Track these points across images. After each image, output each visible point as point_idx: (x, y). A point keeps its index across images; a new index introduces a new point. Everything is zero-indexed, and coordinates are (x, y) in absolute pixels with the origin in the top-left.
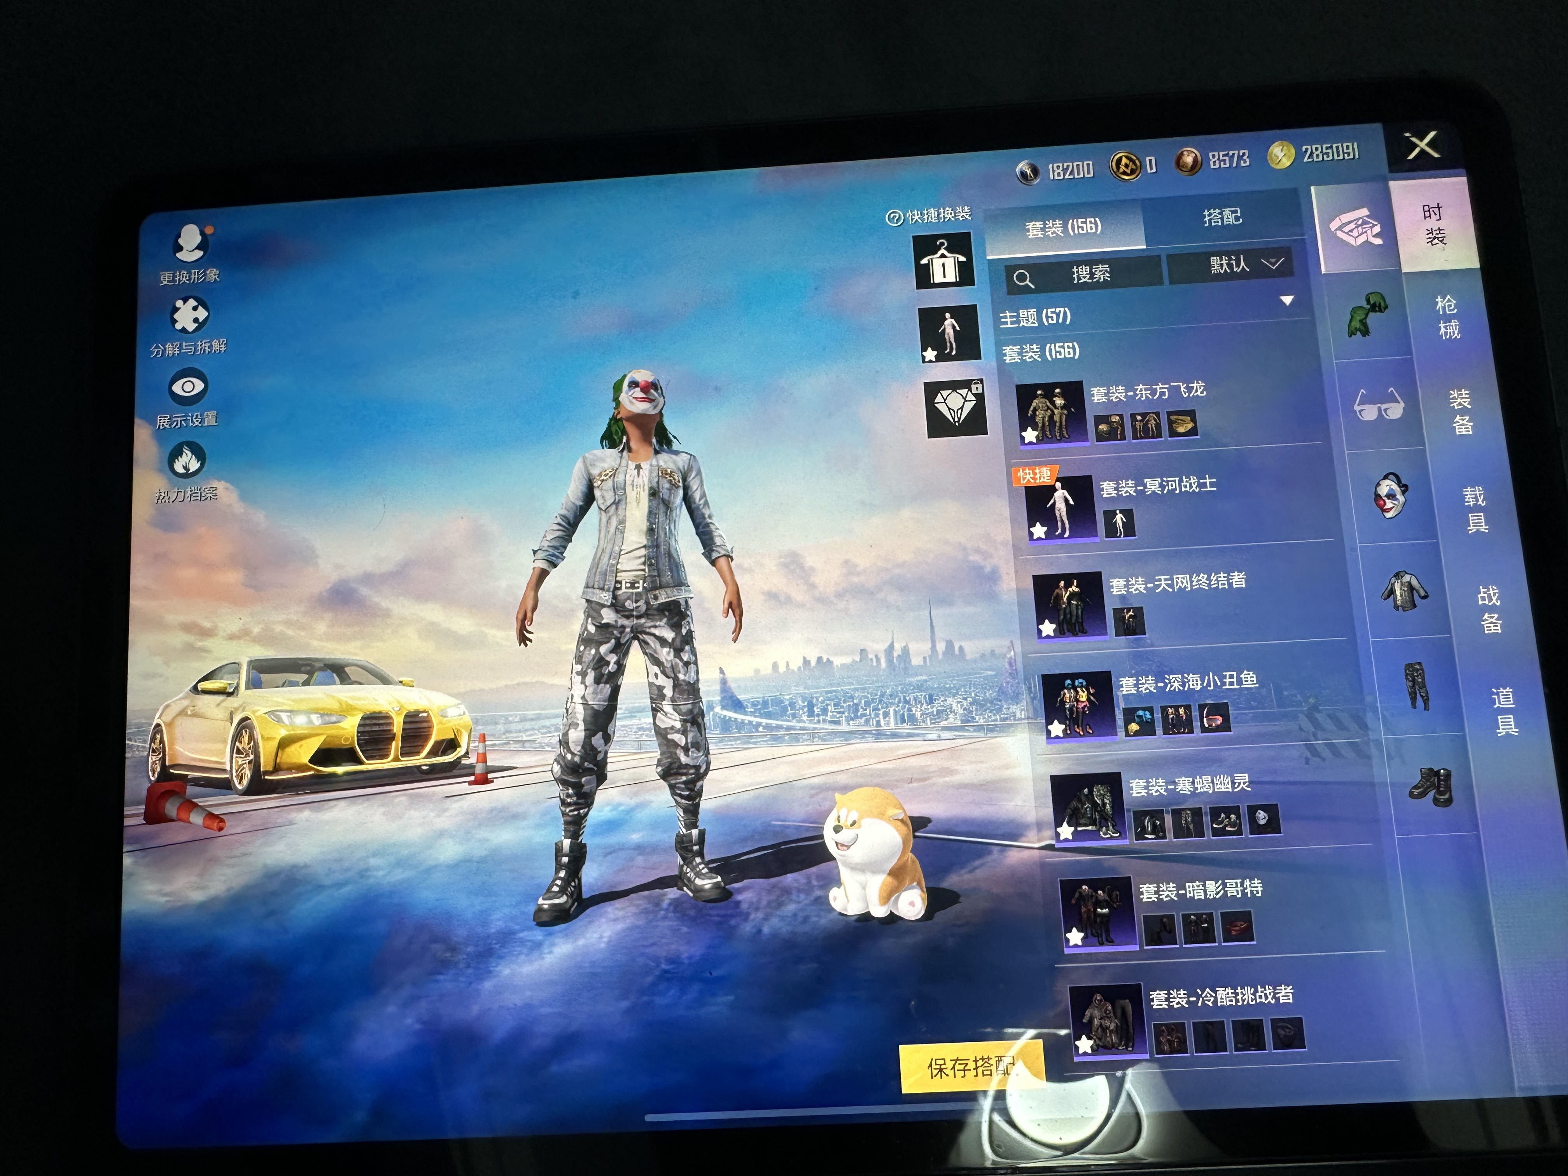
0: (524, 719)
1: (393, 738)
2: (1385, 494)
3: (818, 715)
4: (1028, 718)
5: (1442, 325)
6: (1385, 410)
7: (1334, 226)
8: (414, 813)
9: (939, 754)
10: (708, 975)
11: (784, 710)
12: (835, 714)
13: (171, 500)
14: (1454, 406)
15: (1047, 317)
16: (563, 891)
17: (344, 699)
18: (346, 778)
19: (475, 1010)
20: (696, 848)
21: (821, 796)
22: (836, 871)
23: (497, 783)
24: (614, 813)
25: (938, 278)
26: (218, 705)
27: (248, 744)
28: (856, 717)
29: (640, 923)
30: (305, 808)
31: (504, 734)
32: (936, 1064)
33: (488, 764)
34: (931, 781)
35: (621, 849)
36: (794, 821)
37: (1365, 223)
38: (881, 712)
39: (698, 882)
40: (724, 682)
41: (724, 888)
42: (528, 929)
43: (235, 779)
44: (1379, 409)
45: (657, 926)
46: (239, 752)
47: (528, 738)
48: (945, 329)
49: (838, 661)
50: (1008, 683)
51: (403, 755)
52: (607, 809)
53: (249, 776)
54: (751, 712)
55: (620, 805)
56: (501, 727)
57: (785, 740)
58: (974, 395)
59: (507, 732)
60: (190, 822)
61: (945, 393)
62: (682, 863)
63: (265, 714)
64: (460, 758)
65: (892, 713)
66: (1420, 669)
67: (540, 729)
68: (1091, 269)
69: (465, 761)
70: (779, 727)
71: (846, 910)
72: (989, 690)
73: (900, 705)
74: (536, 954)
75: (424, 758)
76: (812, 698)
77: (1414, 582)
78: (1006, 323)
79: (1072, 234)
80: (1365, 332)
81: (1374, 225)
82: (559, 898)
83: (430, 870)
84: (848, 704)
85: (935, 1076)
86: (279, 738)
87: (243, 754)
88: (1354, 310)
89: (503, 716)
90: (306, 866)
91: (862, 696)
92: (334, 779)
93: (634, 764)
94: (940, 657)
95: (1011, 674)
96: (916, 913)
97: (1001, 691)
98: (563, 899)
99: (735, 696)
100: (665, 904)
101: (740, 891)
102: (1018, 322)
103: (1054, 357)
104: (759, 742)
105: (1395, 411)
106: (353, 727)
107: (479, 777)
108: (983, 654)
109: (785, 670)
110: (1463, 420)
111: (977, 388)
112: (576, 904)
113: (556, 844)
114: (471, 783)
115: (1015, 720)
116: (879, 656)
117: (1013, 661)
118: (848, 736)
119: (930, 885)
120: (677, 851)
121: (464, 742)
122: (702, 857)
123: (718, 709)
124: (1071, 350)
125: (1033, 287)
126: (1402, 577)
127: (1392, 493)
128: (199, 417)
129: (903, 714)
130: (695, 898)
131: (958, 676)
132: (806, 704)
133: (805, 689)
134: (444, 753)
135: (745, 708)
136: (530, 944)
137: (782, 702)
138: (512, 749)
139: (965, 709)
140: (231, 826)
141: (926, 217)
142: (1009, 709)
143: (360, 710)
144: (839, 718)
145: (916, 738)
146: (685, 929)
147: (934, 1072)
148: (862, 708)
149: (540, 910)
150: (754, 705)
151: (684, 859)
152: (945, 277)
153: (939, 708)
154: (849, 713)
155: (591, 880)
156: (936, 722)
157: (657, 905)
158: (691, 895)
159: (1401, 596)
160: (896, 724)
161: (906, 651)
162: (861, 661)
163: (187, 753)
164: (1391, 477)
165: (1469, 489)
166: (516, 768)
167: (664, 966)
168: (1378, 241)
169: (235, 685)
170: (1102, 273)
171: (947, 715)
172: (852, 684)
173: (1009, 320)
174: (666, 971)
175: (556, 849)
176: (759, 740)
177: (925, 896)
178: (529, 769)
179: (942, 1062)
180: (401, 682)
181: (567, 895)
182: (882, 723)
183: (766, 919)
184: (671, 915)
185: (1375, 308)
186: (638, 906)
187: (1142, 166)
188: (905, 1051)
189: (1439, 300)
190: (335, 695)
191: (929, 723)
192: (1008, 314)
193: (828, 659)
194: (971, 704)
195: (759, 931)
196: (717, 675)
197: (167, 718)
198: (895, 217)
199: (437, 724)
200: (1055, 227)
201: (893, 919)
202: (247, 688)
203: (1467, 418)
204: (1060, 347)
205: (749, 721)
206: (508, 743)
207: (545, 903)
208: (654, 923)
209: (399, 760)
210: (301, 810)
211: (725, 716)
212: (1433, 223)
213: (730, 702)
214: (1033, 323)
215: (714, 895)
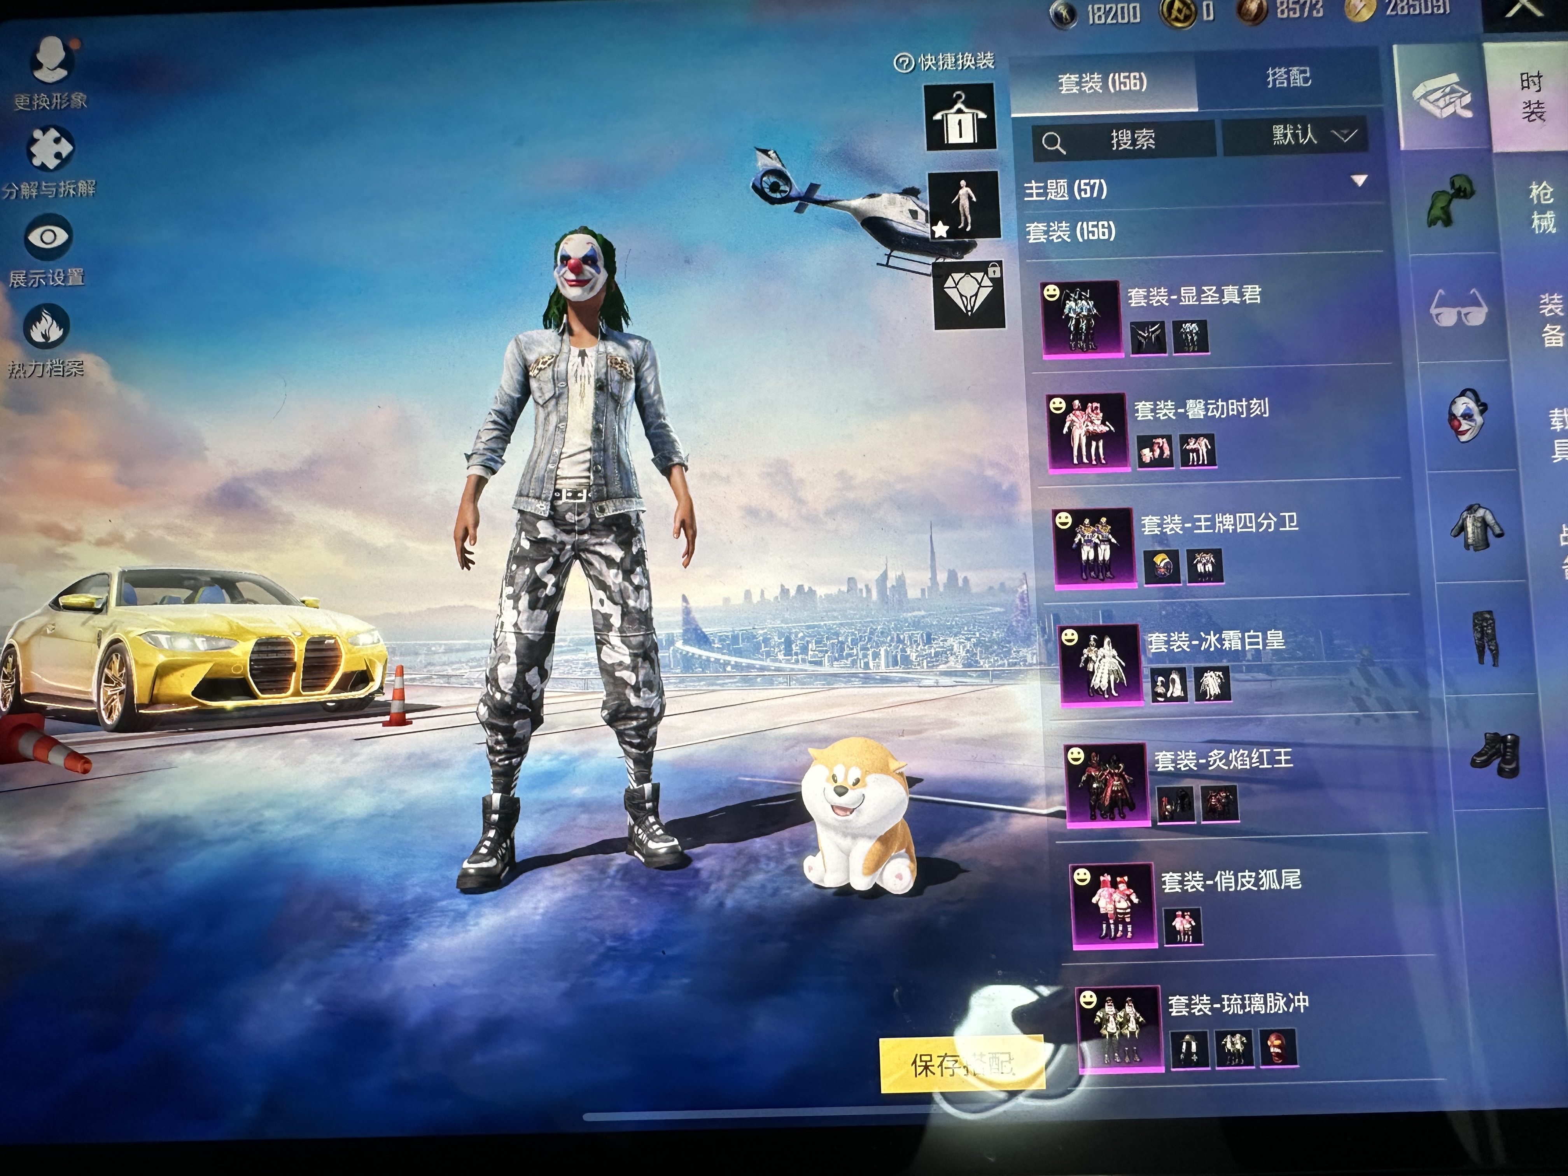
0: (449, 650)
1: (293, 668)
2: (1460, 414)
3: (796, 654)
4: (1041, 664)
5: (1536, 216)
6: (1466, 315)
7: (1418, 92)
8: (317, 758)
9: (937, 703)
10: (661, 954)
11: (757, 647)
12: (817, 653)
13: (28, 375)
14: (1544, 313)
15: (1080, 190)
16: (492, 853)
17: (236, 621)
18: (236, 714)
19: (386, 989)
20: (649, 805)
21: (797, 749)
22: (813, 836)
23: (417, 725)
24: (555, 763)
25: (953, 138)
26: (84, 624)
27: (120, 670)
28: (841, 657)
29: (583, 891)
30: (185, 749)
31: (425, 667)
32: (921, 1061)
33: (406, 702)
34: (925, 735)
35: (561, 806)
36: (765, 778)
37: (1453, 91)
38: (870, 652)
39: (652, 845)
40: (687, 612)
41: (682, 853)
42: (452, 896)
43: (103, 713)
44: (1459, 313)
45: (601, 897)
46: (108, 680)
47: (454, 673)
48: (959, 199)
49: (821, 591)
50: (1018, 621)
51: (304, 688)
52: (547, 757)
53: (120, 709)
54: (718, 648)
55: (561, 753)
56: (422, 658)
57: (757, 682)
58: (991, 279)
59: (430, 664)
60: (48, 763)
61: (957, 276)
62: (632, 822)
63: (140, 635)
64: (372, 694)
65: (882, 653)
66: (1490, 619)
67: (468, 661)
68: (1133, 135)
69: (379, 698)
70: (750, 667)
71: (822, 881)
72: (996, 631)
73: (893, 644)
74: (459, 924)
75: (329, 694)
76: (790, 633)
77: (1489, 518)
78: (1031, 195)
79: (1112, 90)
80: (1448, 221)
81: (1464, 95)
82: (487, 861)
83: (334, 825)
84: (831, 641)
85: (919, 1074)
86: (156, 665)
87: (113, 683)
88: (1436, 195)
89: (425, 645)
90: (187, 818)
91: (849, 632)
92: (222, 716)
93: (580, 705)
94: (941, 589)
95: (1022, 611)
96: (903, 887)
97: (1011, 631)
98: (492, 863)
99: (700, 629)
100: (612, 871)
101: (700, 857)
102: (1046, 194)
103: (1086, 238)
104: (726, 684)
105: (1477, 316)
106: (245, 654)
107: (395, 716)
108: (991, 588)
109: (759, 599)
110: (1554, 329)
111: (994, 272)
112: (508, 868)
113: (484, 799)
114: (385, 724)
115: (1025, 665)
116: (870, 587)
117: (1025, 596)
118: (831, 679)
119: (922, 855)
120: (626, 808)
121: (377, 674)
122: (657, 816)
123: (679, 644)
124: (1106, 231)
125: (1065, 153)
126: (1476, 511)
127: (1468, 412)
128: (62, 274)
129: (896, 656)
130: (647, 864)
131: (961, 612)
132: (783, 640)
133: (782, 622)
134: (354, 688)
135: (710, 644)
136: (452, 913)
137: (754, 637)
138: (434, 684)
139: (968, 651)
140: (99, 769)
141: (941, 63)
142: (1018, 652)
143: (254, 633)
144: (821, 658)
145: (910, 684)
146: (634, 901)
147: (919, 1070)
148: (848, 646)
149: (464, 875)
150: (722, 640)
151: (635, 818)
152: (961, 136)
153: (937, 649)
154: (833, 653)
155: (527, 841)
156: (934, 666)
157: (603, 871)
158: (643, 860)
159: (1473, 533)
160: (887, 666)
161: (901, 581)
162: (848, 591)
163: (44, 679)
164: (1468, 393)
165: (1556, 411)
166: (440, 707)
167: (609, 943)
168: (1468, 114)
169: (104, 600)
170: (1146, 139)
171: (947, 658)
172: (835, 618)
173: (1034, 191)
174: (611, 949)
175: (484, 805)
176: (727, 681)
177: (914, 866)
178: (455, 710)
179: (928, 1058)
180: (303, 602)
181: (497, 858)
182: (871, 665)
183: (730, 890)
184: (617, 883)
185: (1461, 193)
186: (579, 872)
187: (1198, 12)
188: (886, 1045)
189: (1534, 186)
190: (223, 614)
191: (925, 667)
192: (1034, 184)
193: (810, 588)
194: (975, 645)
195: (721, 904)
196: (679, 604)
197: (23, 636)
198: (904, 61)
199: (346, 654)
200: (1093, 82)
201: (877, 891)
202: (119, 604)
203: (1559, 328)
204: (1093, 226)
205: (716, 659)
206: (431, 678)
207: (471, 867)
208: (599, 893)
209: (301, 695)
210: (182, 752)
211: (688, 652)
212: (1531, 95)
213: (694, 636)
214: (1064, 196)
215: (668, 860)
